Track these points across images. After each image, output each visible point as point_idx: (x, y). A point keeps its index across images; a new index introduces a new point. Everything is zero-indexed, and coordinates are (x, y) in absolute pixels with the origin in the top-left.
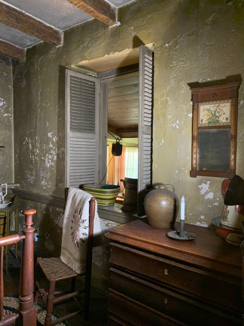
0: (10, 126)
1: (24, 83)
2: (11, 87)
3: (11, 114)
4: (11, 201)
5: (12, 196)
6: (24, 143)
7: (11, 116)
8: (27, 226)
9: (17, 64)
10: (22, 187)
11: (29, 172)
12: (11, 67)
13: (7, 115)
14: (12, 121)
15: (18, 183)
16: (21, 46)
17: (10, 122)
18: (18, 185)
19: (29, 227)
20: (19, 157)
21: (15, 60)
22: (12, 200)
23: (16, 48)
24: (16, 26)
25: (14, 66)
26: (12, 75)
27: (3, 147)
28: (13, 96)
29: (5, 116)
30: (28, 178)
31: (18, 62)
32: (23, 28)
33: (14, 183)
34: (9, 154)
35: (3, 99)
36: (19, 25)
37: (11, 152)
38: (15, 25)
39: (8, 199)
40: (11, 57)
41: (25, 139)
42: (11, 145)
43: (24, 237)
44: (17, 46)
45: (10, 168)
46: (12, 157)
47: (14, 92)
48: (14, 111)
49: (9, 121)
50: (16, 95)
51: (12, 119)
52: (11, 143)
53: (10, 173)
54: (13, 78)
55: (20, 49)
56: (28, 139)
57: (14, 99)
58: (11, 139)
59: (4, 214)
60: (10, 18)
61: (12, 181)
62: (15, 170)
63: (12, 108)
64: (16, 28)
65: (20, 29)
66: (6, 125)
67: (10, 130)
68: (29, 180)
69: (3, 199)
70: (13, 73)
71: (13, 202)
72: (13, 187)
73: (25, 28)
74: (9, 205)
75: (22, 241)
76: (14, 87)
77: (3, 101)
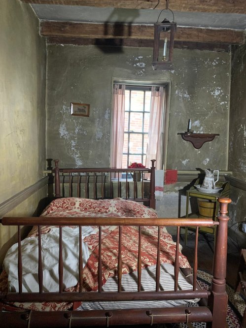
0: (225, 114)
1: (242, 67)
2: (229, 74)
3: (227, 101)
4: (222, 188)
5: (224, 183)
6: (239, 130)
7: (227, 103)
8: (221, 214)
9: (236, 48)
10: (235, 175)
11: (243, 161)
12: (230, 54)
13: (223, 103)
14: (229, 109)
15: (231, 171)
16: (240, 28)
17: (227, 110)
18: (231, 173)
19: (224, 215)
20: (234, 144)
21: (235, 45)
22: (224, 187)
23: (235, 32)
24: (233, 10)
25: (233, 51)
26: (230, 61)
27: (218, 135)
28: (230, 83)
29: (221, 104)
30: (240, 167)
31: (237, 47)
32: (240, 9)
33: (227, 170)
34: (223, 141)
35: (220, 88)
36: (236, 8)
37: (226, 140)
38: (231, 9)
39: (219, 185)
40: (230, 43)
41: (240, 127)
42: (226, 133)
43: (218, 223)
44: (236, 30)
45: (224, 155)
46: (226, 145)
47: (232, 79)
48: (231, 98)
49: (225, 109)
50: (233, 82)
51: (228, 107)
52: (226, 131)
53: (224, 161)
54: (232, 64)
55: (240, 32)
56: (243, 126)
57: (231, 86)
58: (226, 127)
59: (214, 198)
60: (227, 4)
61: (225, 167)
62: (229, 158)
63: (229, 95)
64: (233, 12)
65: (237, 12)
66: (222, 114)
67: (225, 118)
68: (242, 168)
69: (215, 185)
70: (232, 59)
71: (224, 189)
72: (226, 175)
73: (243, 8)
74: (220, 192)
75: (216, 226)
76: (232, 74)
77: (220, 90)
